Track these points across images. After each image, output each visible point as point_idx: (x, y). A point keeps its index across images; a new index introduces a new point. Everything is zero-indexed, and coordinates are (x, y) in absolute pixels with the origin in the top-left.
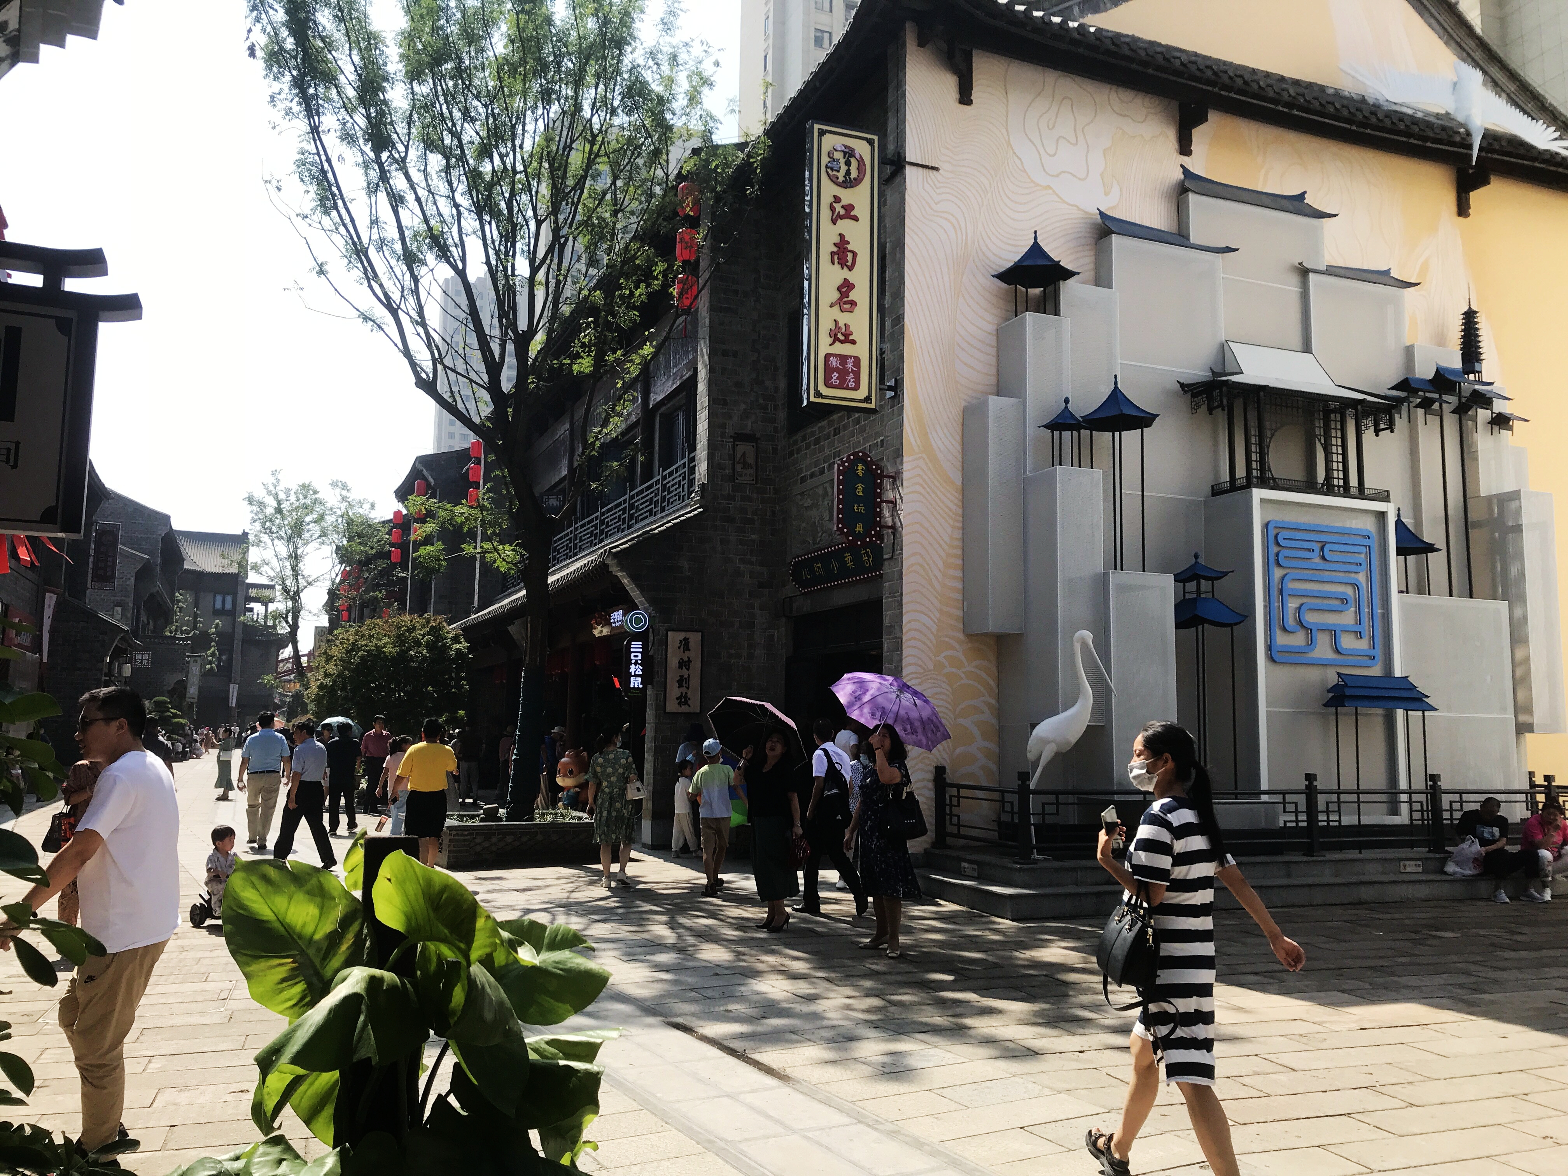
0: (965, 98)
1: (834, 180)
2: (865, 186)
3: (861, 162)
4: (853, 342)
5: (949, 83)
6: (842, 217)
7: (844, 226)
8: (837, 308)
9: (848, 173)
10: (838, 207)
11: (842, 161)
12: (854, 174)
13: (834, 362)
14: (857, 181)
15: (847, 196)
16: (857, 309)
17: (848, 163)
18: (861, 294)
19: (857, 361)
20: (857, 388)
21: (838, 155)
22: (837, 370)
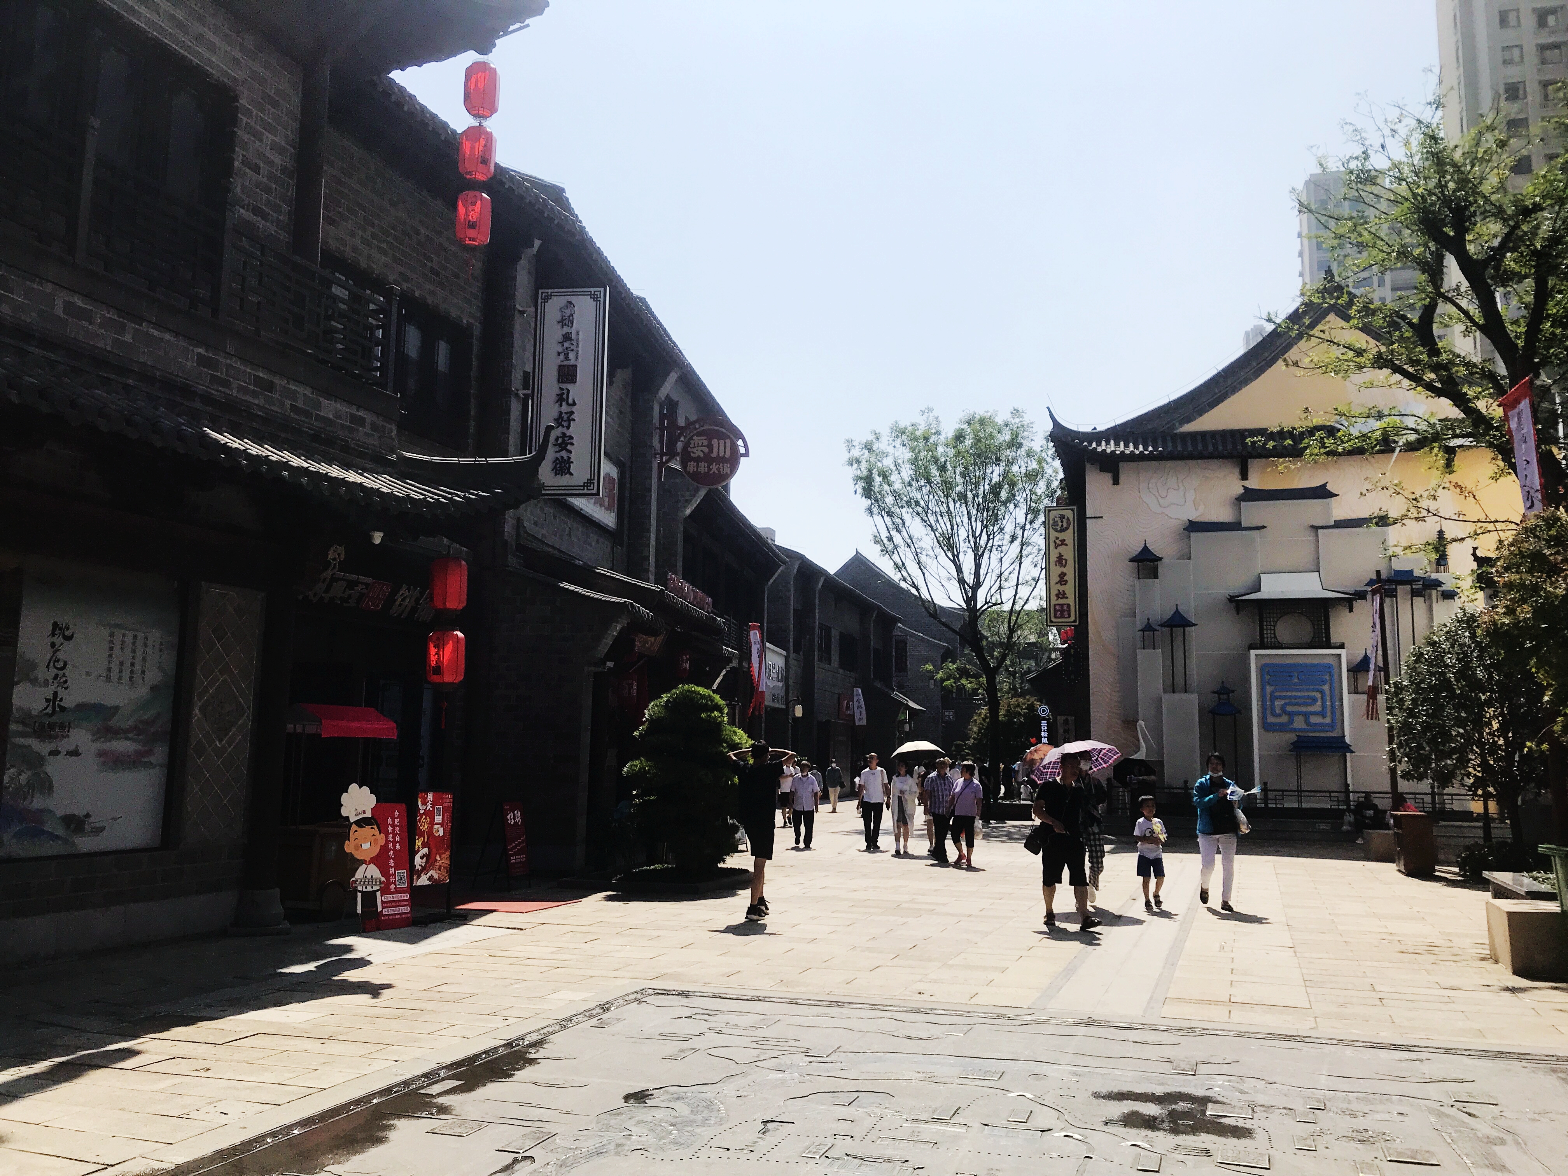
0: (1116, 482)
1: (1056, 530)
2: (1071, 530)
3: (1068, 519)
4: (1067, 598)
5: (1108, 477)
6: (1059, 545)
7: (1061, 549)
8: (1059, 584)
9: (1062, 525)
10: (1057, 541)
11: (1059, 521)
12: (1065, 525)
13: (1057, 607)
14: (1067, 528)
15: (1062, 536)
16: (1068, 584)
17: (1062, 522)
18: (1070, 577)
19: (1069, 606)
20: (1069, 616)
21: (1057, 519)
22: (1059, 610)
